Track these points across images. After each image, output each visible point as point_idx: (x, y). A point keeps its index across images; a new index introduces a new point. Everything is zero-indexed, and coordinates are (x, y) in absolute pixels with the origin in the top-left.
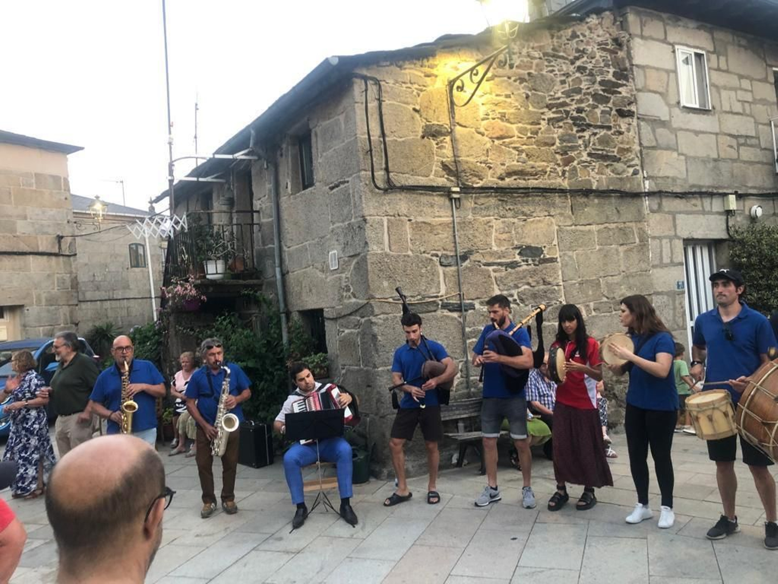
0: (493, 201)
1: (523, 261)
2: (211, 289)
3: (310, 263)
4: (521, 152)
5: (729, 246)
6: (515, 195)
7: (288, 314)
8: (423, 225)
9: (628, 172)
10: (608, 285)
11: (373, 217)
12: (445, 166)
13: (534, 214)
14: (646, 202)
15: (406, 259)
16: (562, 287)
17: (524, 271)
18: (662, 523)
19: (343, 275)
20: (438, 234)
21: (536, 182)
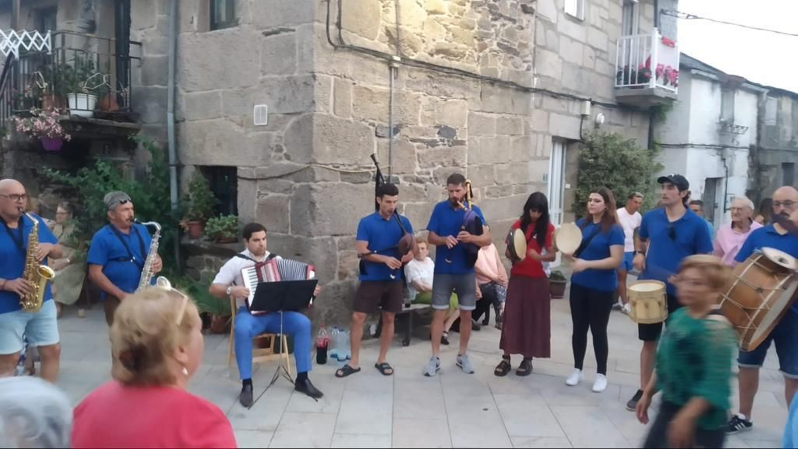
0: (422, 76)
1: (441, 140)
2: (79, 127)
3: (222, 113)
4: (449, 30)
5: (580, 147)
6: (441, 73)
7: (180, 167)
8: (365, 91)
9: (523, 67)
10: (499, 171)
11: (322, 75)
12: (388, 33)
13: (453, 96)
14: (533, 98)
15: (347, 124)
16: (466, 170)
17: (441, 150)
18: (596, 388)
19: (275, 134)
20: (376, 103)
21: (457, 63)
